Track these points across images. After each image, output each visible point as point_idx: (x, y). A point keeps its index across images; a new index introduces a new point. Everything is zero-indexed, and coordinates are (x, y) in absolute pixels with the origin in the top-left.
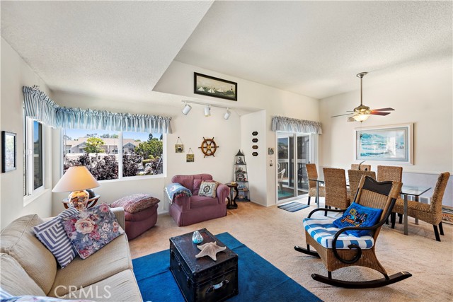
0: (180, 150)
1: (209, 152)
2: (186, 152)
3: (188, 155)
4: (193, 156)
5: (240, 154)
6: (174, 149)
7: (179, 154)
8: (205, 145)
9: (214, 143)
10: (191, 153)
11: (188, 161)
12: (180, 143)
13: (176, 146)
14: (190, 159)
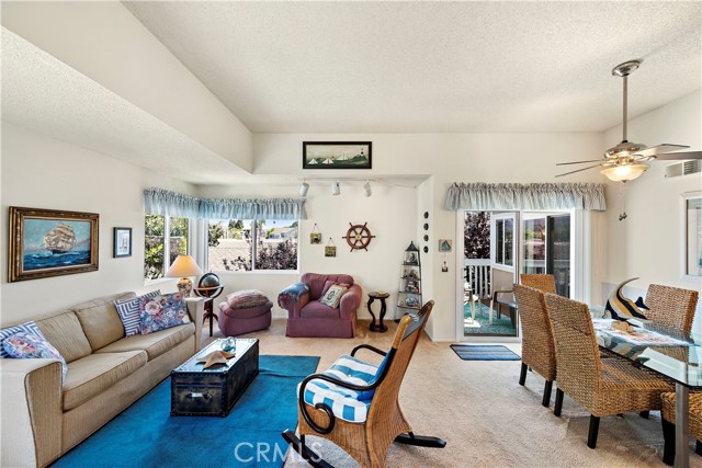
0: (316, 240)
1: (359, 244)
2: (325, 242)
3: (328, 248)
4: (334, 248)
5: (412, 248)
6: (309, 239)
7: (315, 245)
8: (353, 234)
9: (367, 231)
10: (331, 245)
11: (327, 255)
12: (316, 232)
13: (312, 235)
14: (331, 253)
